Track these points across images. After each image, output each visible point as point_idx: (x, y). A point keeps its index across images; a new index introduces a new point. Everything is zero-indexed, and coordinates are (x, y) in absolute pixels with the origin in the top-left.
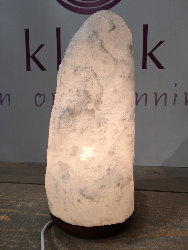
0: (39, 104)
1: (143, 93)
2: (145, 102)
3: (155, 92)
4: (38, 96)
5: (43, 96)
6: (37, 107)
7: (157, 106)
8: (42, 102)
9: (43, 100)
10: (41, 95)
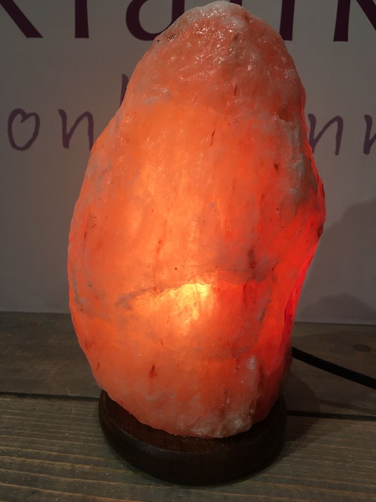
0: (20, 143)
1: (333, 116)
2: (334, 142)
3: (367, 114)
4: (19, 117)
5: (32, 119)
6: (15, 151)
7: (370, 155)
8: (30, 137)
9: (33, 130)
10: (25, 116)
